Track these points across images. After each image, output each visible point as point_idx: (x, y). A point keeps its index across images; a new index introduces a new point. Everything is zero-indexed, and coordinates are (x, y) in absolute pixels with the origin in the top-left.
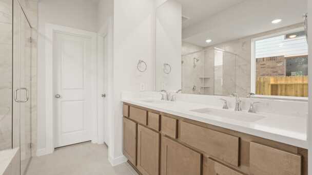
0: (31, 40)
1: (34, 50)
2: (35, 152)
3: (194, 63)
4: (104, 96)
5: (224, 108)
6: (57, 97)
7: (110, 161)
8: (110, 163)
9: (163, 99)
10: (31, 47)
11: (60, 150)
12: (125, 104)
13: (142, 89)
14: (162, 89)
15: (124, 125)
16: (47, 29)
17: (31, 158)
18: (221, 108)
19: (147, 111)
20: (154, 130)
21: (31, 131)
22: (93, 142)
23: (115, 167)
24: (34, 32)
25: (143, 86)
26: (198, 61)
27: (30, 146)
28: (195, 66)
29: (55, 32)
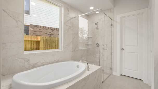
2: (113, 72)
11: (122, 76)
17: (111, 74)
27: (111, 69)
29: (121, 18)
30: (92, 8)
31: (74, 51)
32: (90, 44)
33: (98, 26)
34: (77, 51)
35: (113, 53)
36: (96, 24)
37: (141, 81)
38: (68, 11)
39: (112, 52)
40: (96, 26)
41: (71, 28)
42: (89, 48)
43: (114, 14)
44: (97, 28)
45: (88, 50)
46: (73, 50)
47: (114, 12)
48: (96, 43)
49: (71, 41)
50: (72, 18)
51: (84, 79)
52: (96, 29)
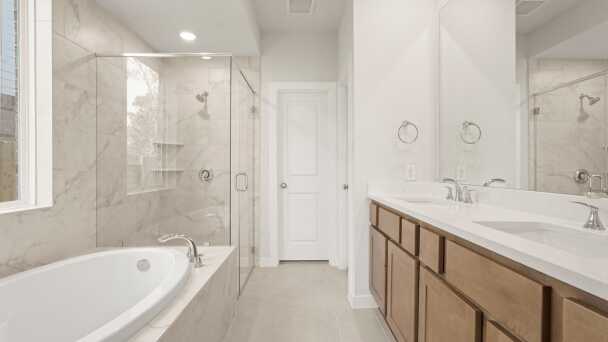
0: (254, 110)
1: (257, 121)
2: (258, 260)
3: (582, 110)
4: (346, 187)
5: (587, 226)
6: (283, 186)
7: (350, 299)
8: (349, 303)
9: (450, 197)
10: (254, 119)
11: (286, 265)
12: (374, 202)
13: (411, 176)
14: (447, 177)
15: (372, 239)
16: (271, 90)
17: (254, 267)
18: (579, 226)
19: (402, 217)
20: (407, 252)
21: (254, 231)
22: (332, 263)
23: (355, 310)
24: (257, 100)
25: (410, 171)
26: (593, 102)
27: (253, 250)
28: (583, 117)
29: (280, 93)
30: (188, 36)
31: (108, 203)
32: (170, 172)
33: (206, 107)
34: (120, 203)
35: (258, 198)
36: (200, 98)
37: (323, 265)
38: (78, 17)
39: (256, 194)
40: (200, 105)
41: (93, 101)
42: (167, 187)
43: (260, 79)
44: (204, 115)
45: (163, 197)
46: (102, 200)
47: (260, 71)
48: (199, 168)
49: (92, 159)
50: (96, 56)
51: (201, 296)
52: (198, 117)
